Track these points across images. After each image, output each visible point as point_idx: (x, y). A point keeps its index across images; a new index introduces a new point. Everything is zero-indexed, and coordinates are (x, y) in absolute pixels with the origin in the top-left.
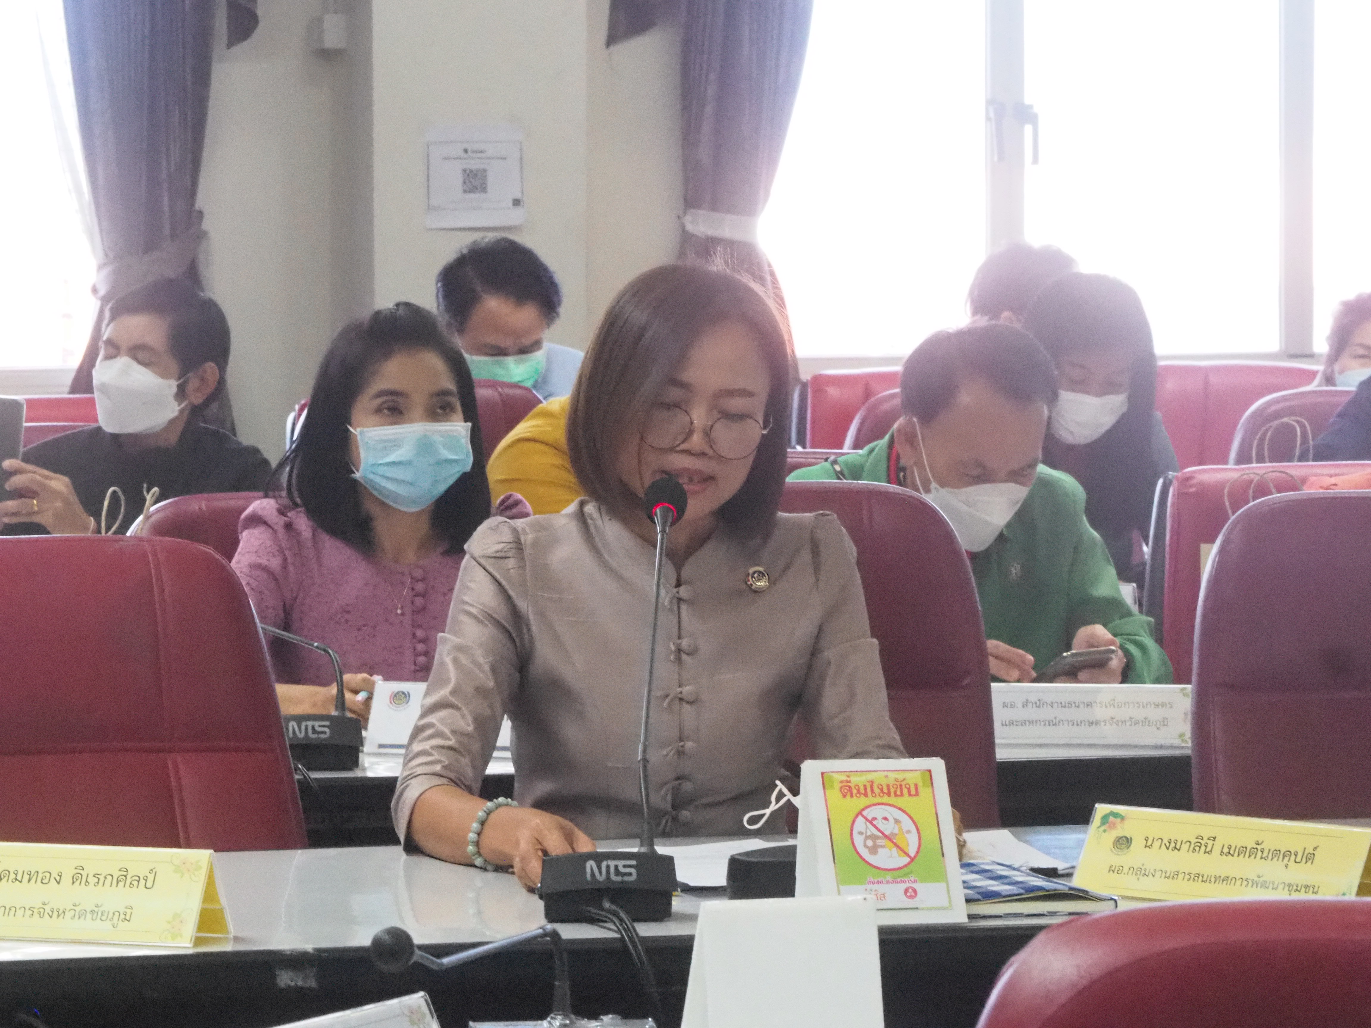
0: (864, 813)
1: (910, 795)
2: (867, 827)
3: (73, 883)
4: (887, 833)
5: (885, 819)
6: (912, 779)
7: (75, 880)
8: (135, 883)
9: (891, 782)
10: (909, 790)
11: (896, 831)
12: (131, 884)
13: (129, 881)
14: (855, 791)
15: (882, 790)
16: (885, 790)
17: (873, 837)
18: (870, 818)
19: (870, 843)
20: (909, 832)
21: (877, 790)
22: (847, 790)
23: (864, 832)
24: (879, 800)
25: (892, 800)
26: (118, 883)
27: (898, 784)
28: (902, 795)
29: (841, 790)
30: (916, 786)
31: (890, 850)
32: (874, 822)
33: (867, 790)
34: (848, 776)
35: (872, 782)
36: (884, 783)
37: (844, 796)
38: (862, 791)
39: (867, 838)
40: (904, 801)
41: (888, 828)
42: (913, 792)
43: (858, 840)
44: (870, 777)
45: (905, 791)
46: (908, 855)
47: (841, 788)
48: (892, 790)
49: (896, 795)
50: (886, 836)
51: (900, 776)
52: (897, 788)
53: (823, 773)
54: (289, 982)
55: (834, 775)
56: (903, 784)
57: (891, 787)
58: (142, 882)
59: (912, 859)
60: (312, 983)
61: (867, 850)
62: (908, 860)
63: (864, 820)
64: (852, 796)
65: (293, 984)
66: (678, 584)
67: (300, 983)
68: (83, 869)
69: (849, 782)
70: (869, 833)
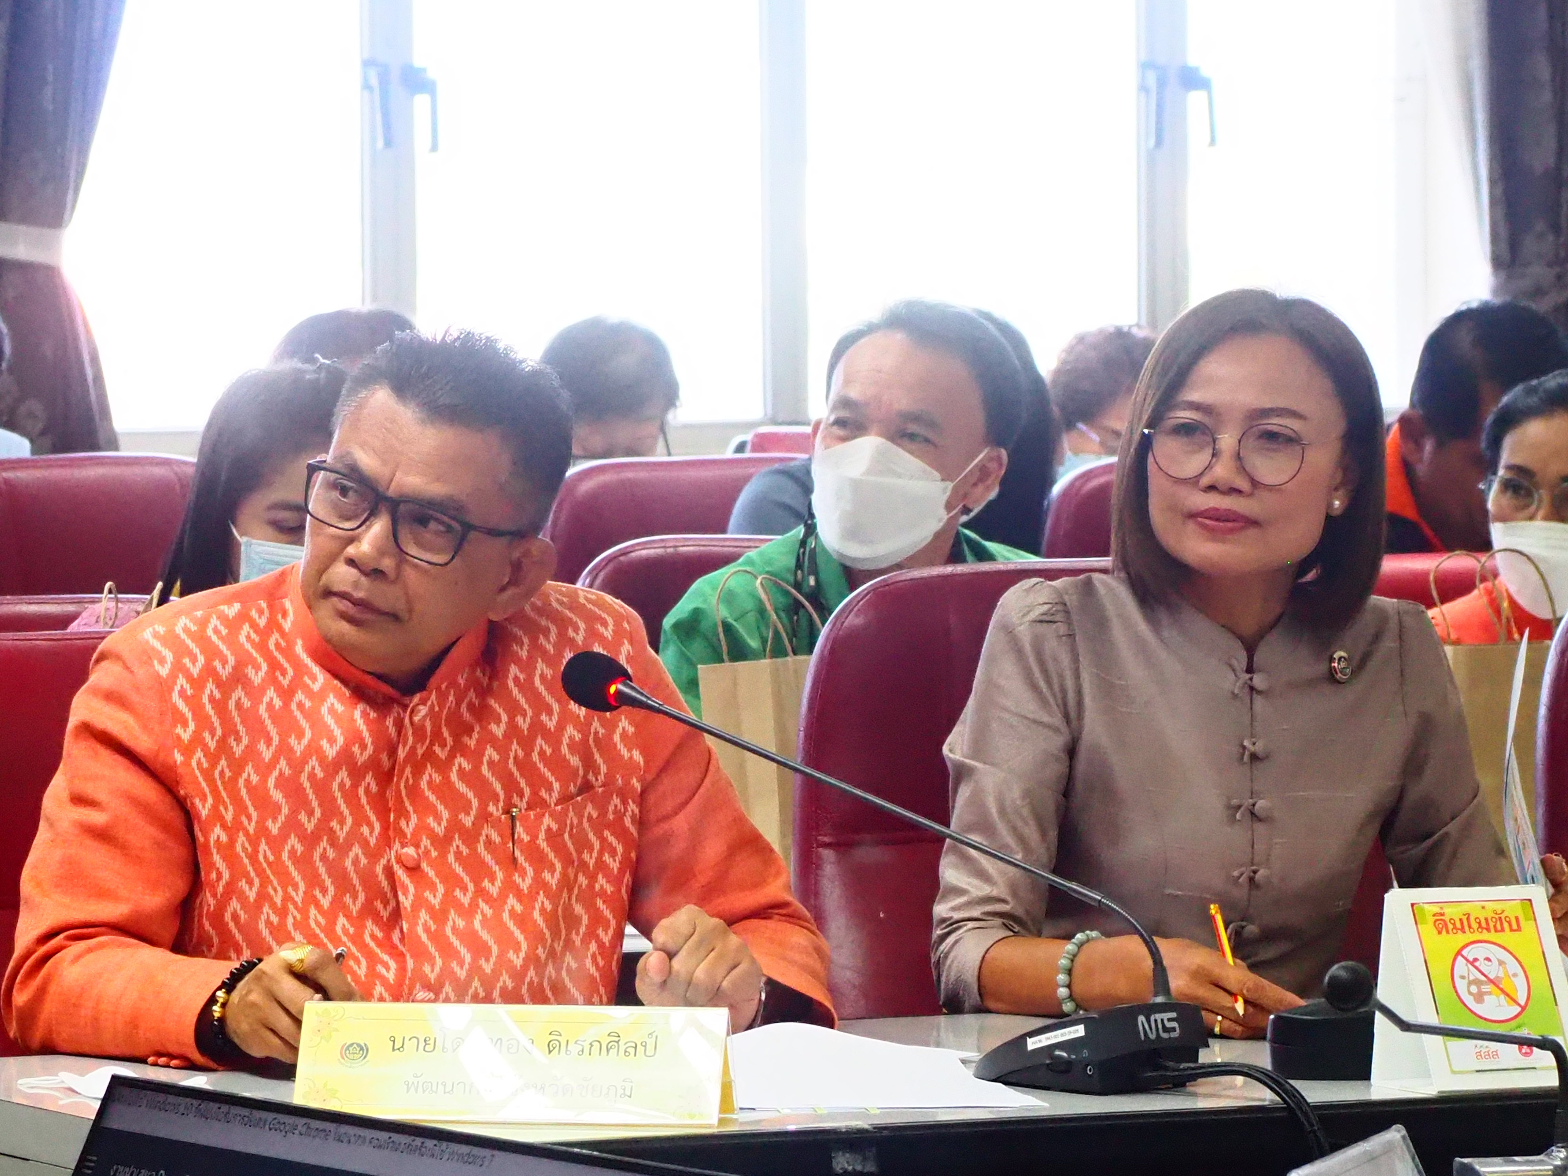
0: (1464, 953)
1: (1512, 930)
2: (1469, 970)
3: (550, 1052)
4: (1492, 977)
5: (1488, 959)
6: (1513, 910)
7: (551, 1048)
8: (632, 1051)
9: (1490, 914)
10: (1510, 923)
11: (1501, 974)
12: (626, 1052)
13: (622, 1048)
14: (1450, 927)
15: (1480, 923)
16: (1484, 924)
17: (1476, 982)
18: (1471, 960)
19: (1474, 989)
20: (1515, 975)
21: (1475, 925)
22: (1442, 925)
23: (1466, 975)
24: (1477, 936)
25: (1492, 936)
26: (608, 1050)
27: (1497, 916)
28: (1503, 930)
29: (1435, 925)
30: (1517, 919)
31: (1498, 997)
32: (1477, 964)
33: (1463, 925)
34: (1441, 908)
35: (1469, 915)
36: (1482, 915)
37: (1440, 933)
38: (1458, 925)
39: (1470, 983)
40: (1506, 938)
41: (1492, 971)
42: (1515, 926)
43: (1461, 985)
44: (1466, 908)
45: (1506, 925)
46: (1519, 1005)
47: (1435, 922)
48: (1491, 925)
49: (1496, 931)
50: (1491, 981)
51: (1499, 907)
52: (1496, 922)
53: (1412, 905)
54: (846, 1166)
55: (1426, 906)
56: (1503, 916)
57: (1490, 921)
58: (640, 1049)
59: (1523, 1008)
60: (871, 1167)
61: (1472, 998)
62: (1519, 1009)
63: (1465, 962)
64: (1448, 932)
65: (850, 1168)
66: (1250, 670)
67: (859, 1168)
68: (560, 1035)
69: (1442, 914)
70: (1472, 978)
